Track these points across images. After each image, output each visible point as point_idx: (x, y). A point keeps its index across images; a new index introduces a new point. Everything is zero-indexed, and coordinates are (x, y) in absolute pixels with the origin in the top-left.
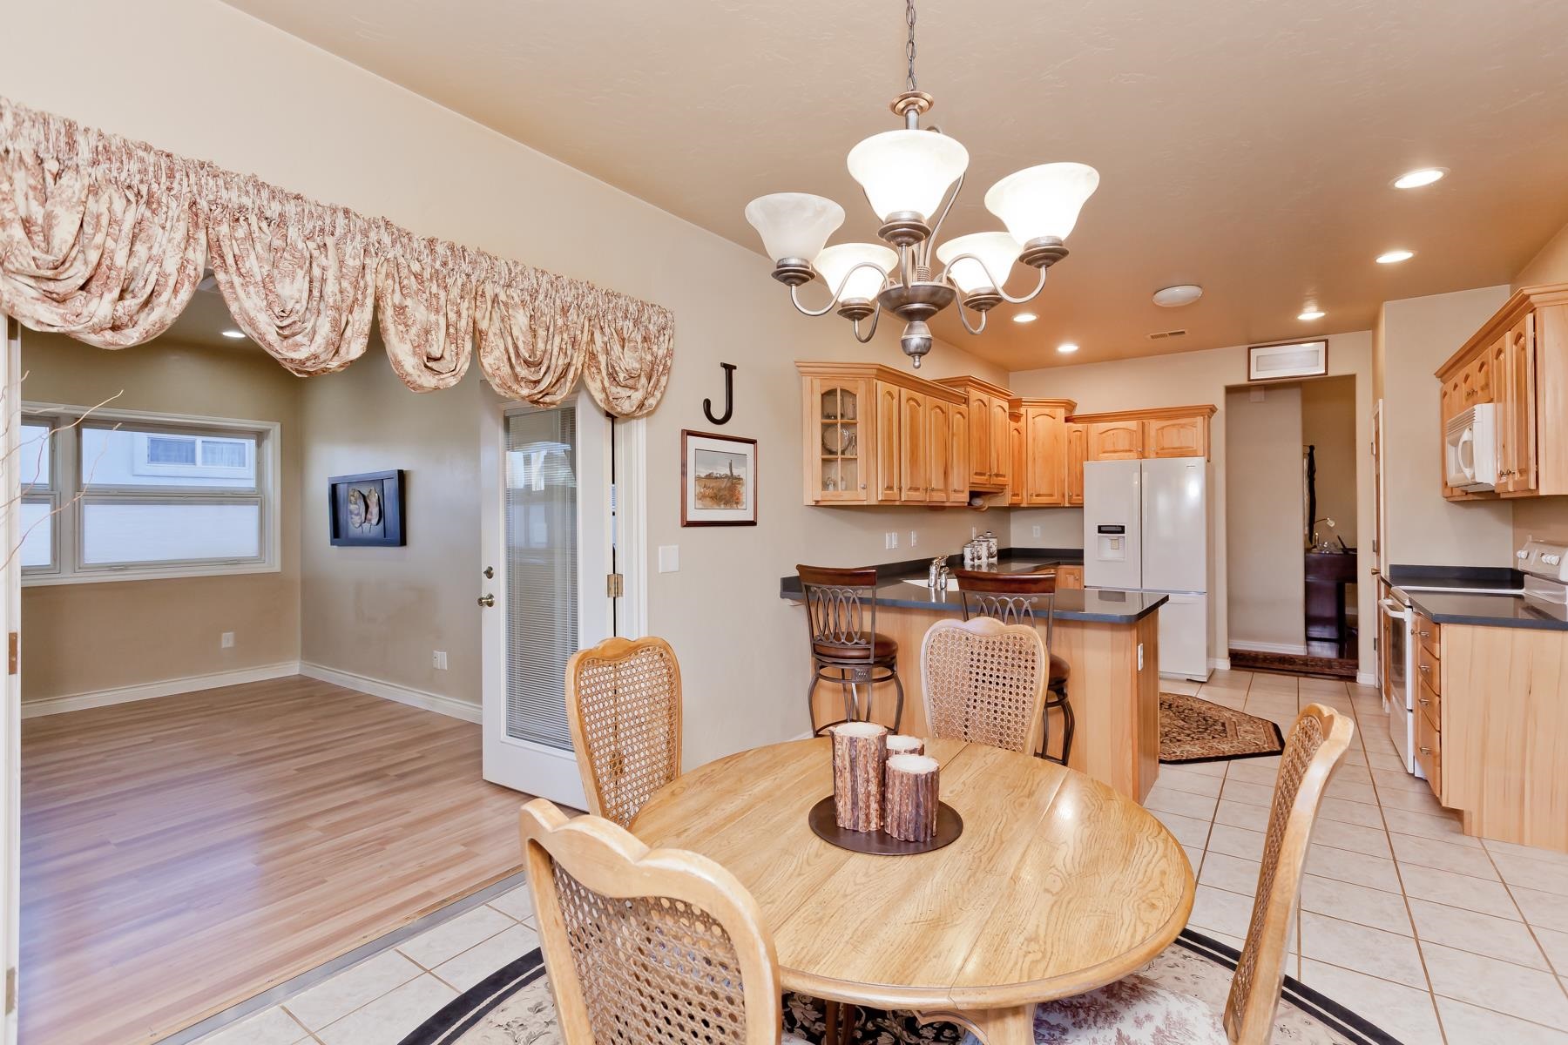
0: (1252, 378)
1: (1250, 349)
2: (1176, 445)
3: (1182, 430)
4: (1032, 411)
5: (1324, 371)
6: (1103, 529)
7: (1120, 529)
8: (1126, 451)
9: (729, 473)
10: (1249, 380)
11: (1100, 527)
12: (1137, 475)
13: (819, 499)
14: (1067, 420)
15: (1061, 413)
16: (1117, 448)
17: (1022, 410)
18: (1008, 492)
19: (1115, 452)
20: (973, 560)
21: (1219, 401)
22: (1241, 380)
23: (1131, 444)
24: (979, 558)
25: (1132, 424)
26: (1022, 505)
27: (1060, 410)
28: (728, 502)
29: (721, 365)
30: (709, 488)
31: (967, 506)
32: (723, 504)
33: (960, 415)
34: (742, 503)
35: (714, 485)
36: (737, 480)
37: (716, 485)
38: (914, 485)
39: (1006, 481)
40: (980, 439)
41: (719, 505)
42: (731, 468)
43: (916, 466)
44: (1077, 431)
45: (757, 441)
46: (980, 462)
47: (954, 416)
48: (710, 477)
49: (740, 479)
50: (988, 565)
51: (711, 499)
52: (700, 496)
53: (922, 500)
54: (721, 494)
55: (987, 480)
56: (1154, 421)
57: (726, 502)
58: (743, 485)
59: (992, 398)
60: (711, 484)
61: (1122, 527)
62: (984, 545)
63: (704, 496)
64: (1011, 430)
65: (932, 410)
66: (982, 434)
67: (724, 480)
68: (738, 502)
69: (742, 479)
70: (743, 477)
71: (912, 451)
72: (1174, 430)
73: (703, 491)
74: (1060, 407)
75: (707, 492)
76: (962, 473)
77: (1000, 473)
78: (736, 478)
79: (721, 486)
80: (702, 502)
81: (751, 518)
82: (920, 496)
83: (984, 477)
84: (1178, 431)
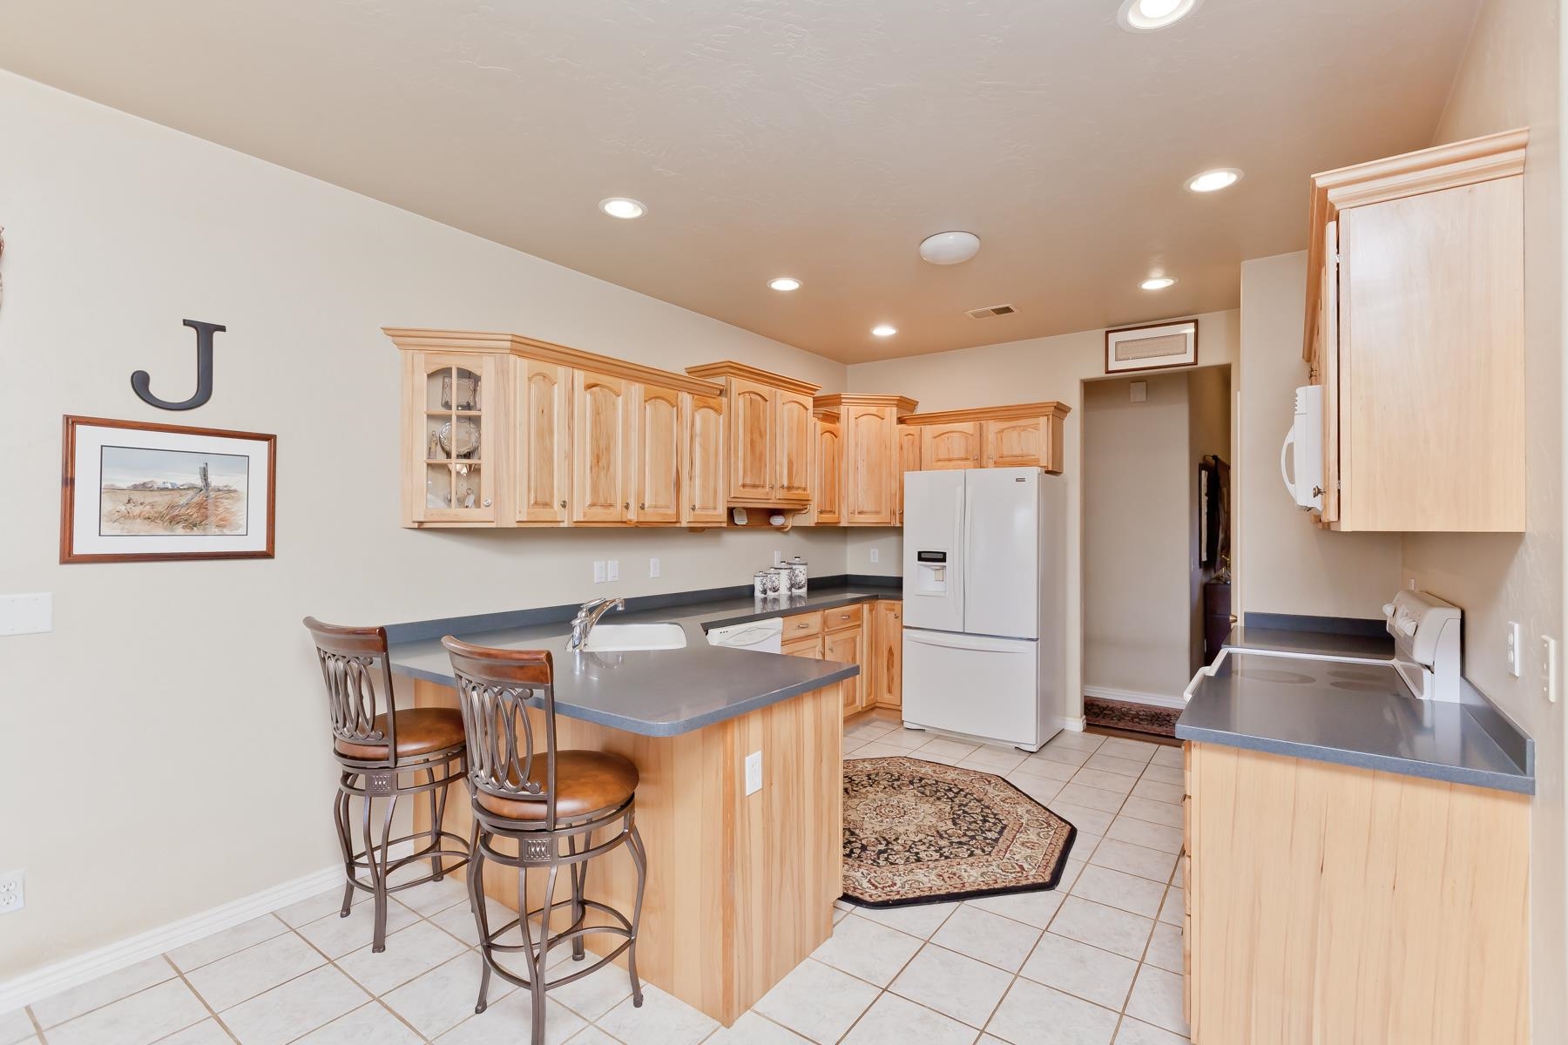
0: (1110, 369)
1: (1107, 333)
2: (1017, 452)
3: (1023, 433)
4: (854, 410)
5: (1192, 361)
6: (923, 556)
7: (941, 556)
8: (962, 459)
9: (199, 482)
10: (1108, 372)
11: (920, 553)
12: (960, 489)
13: (422, 519)
14: (901, 421)
15: (892, 413)
16: (951, 457)
17: (843, 410)
18: (813, 508)
19: (950, 460)
20: (764, 592)
21: (1074, 399)
22: (1098, 373)
23: (967, 451)
24: (775, 590)
25: (968, 427)
26: (841, 525)
27: (895, 409)
28: (195, 525)
29: (186, 323)
30: (141, 504)
31: (725, 525)
32: (183, 527)
33: (710, 410)
34: (240, 526)
35: (156, 499)
36: (221, 493)
37: (162, 500)
38: (602, 501)
39: (808, 495)
40: (752, 442)
41: (172, 530)
42: (205, 475)
43: (606, 475)
44: (907, 435)
45: (274, 437)
46: (752, 471)
47: (696, 411)
48: (144, 487)
49: (229, 491)
50: (791, 598)
51: (146, 521)
52: (116, 516)
53: (620, 520)
54: (176, 513)
55: (767, 494)
56: (992, 421)
57: (193, 526)
58: (238, 500)
59: (780, 392)
60: (149, 498)
61: (944, 554)
62: (784, 574)
63: (127, 516)
64: (819, 432)
65: (646, 401)
66: (756, 436)
67: (184, 492)
68: (222, 524)
69: (235, 491)
70: (237, 489)
71: (598, 456)
72: (1015, 434)
73: (123, 508)
74: (897, 405)
75: (137, 510)
76: (712, 484)
77: (795, 485)
78: (219, 490)
79: (183, 501)
80: (122, 526)
81: (263, 547)
82: (614, 514)
83: (760, 490)
84: (1020, 435)
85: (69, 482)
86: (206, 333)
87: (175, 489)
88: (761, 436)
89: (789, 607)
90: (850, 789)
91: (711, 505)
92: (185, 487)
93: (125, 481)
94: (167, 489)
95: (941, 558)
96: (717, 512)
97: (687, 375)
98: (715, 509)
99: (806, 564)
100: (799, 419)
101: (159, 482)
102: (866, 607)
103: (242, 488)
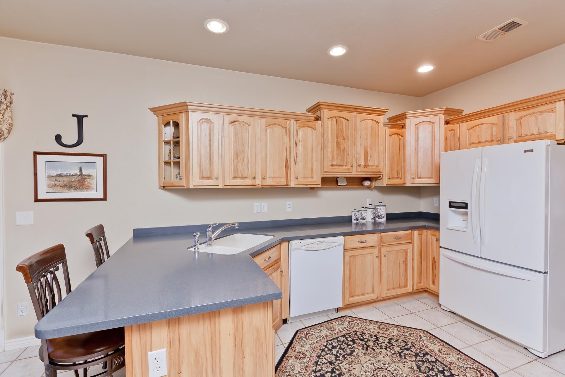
2: (535, 131)
3: (540, 117)
4: (416, 120)
6: (452, 204)
7: (464, 205)
8: (489, 141)
9: (78, 173)
11: (450, 203)
13: (163, 185)
14: (447, 123)
15: (441, 119)
16: (480, 140)
17: (408, 121)
18: (385, 176)
19: (480, 143)
20: (358, 220)
23: (492, 135)
24: (363, 219)
25: (494, 119)
26: (407, 185)
27: (443, 117)
28: (78, 189)
29: (74, 116)
30: (59, 181)
31: (320, 186)
32: (74, 189)
33: (309, 128)
34: (94, 189)
35: (64, 180)
36: (87, 176)
37: (66, 180)
38: (240, 175)
39: (380, 169)
40: (338, 143)
41: (70, 190)
42: (81, 170)
43: (242, 164)
44: (450, 131)
45: (106, 155)
46: (337, 158)
47: (299, 129)
48: (60, 175)
49: (90, 176)
50: (375, 223)
51: (61, 187)
52: (51, 186)
53: (251, 184)
54: (71, 184)
55: (349, 169)
56: (513, 113)
57: (76, 189)
58: (93, 179)
59: (358, 115)
60: (62, 179)
61: (466, 204)
62: (370, 211)
63: (54, 186)
64: (388, 134)
65: (266, 127)
66: (341, 140)
67: (73, 177)
68: (87, 188)
69: (92, 176)
70: (93, 175)
71: (237, 154)
72: (532, 119)
73: (53, 183)
74: (444, 114)
75: (58, 183)
76: (309, 165)
77: (369, 164)
78: (86, 176)
79: (73, 180)
80: (53, 189)
81: (102, 196)
82: (248, 182)
83: (344, 167)
84: (537, 119)
85: (36, 174)
86: (80, 119)
87: (70, 176)
88: (344, 139)
89: (372, 229)
90: (371, 347)
91: (310, 176)
92: (74, 175)
93: (54, 173)
94: (67, 176)
95: (465, 206)
96: (314, 179)
97: (307, 113)
98: (312, 178)
99: (385, 206)
100: (372, 129)
101: (65, 173)
102: (416, 233)
103: (94, 174)
